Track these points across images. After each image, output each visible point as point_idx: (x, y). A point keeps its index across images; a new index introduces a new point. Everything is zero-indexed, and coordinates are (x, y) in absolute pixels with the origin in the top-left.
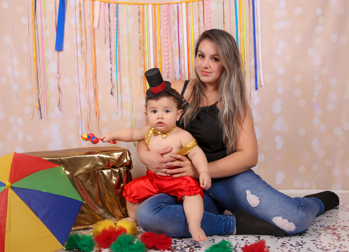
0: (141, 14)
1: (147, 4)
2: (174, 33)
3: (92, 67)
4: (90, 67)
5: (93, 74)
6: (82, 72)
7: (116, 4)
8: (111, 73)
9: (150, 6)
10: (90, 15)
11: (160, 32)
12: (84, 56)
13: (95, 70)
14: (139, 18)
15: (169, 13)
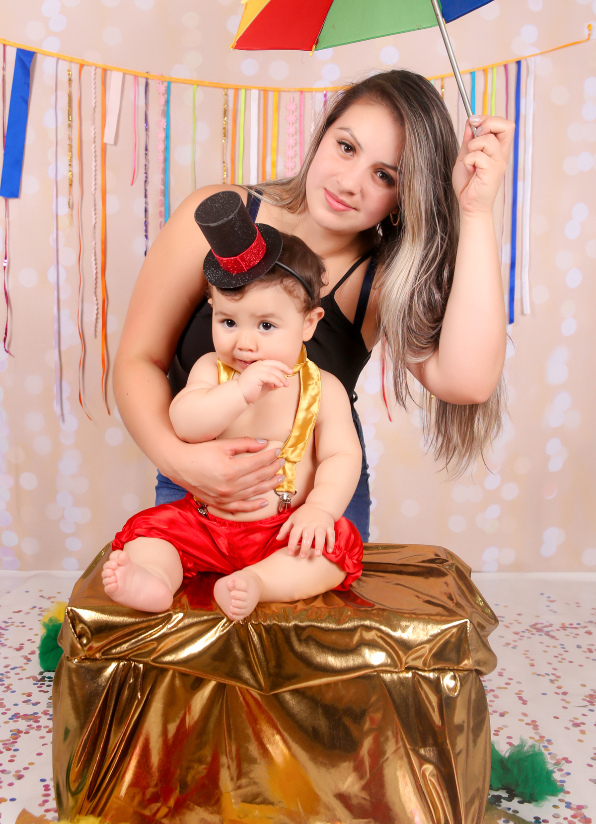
0: (230, 114)
1: (246, 90)
3: (96, 244)
4: (92, 245)
5: (96, 264)
6: (68, 257)
7: (166, 84)
9: (255, 94)
10: (95, 107)
12: (75, 212)
14: (224, 122)
15: (301, 116)
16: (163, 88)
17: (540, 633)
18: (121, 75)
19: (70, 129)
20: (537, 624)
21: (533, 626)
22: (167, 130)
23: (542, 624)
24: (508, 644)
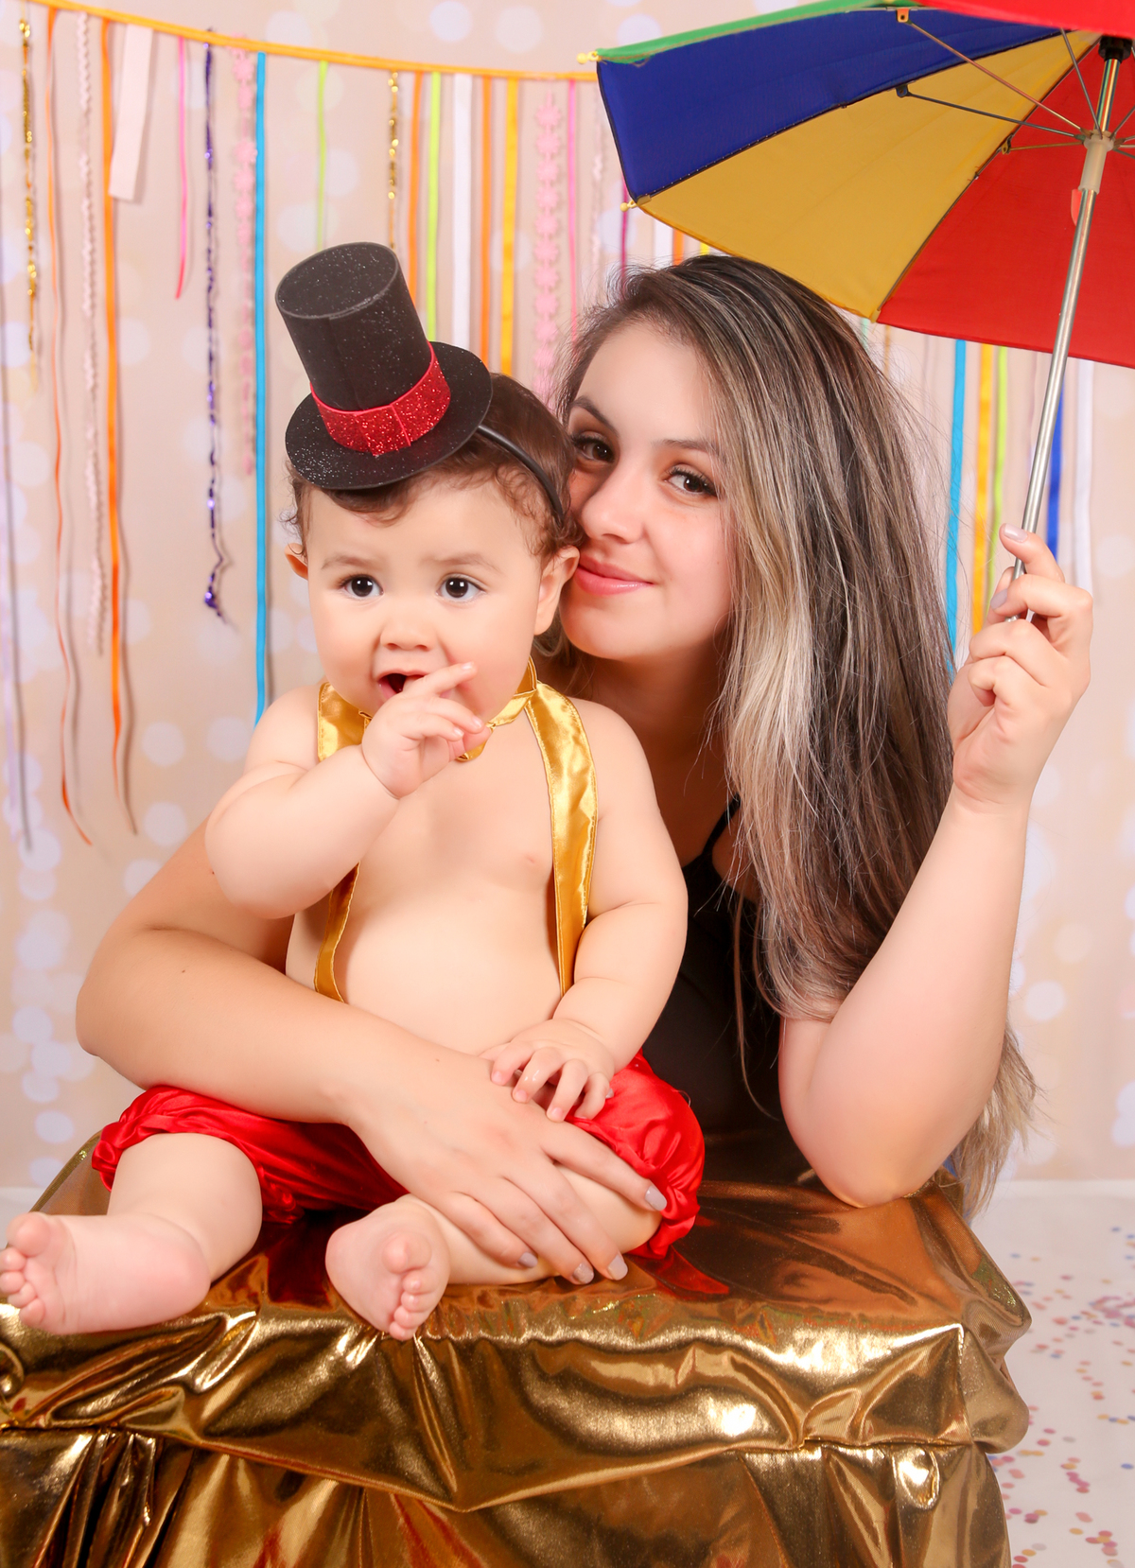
0: (406, 131)
1: (443, 74)
2: (596, 259)
3: (96, 435)
4: (85, 437)
5: (98, 482)
6: (32, 462)
7: (253, 59)
8: (213, 482)
9: (463, 84)
10: (88, 111)
11: (510, 252)
12: (45, 362)
13: (115, 455)
14: (393, 151)
15: (571, 138)
16: (247, 68)
17: (1115, 1321)
18: (146, 35)
19: (30, 161)
20: (1105, 1299)
21: (1099, 1303)
22: (259, 168)
23: (1117, 1298)
24: (1042, 1347)
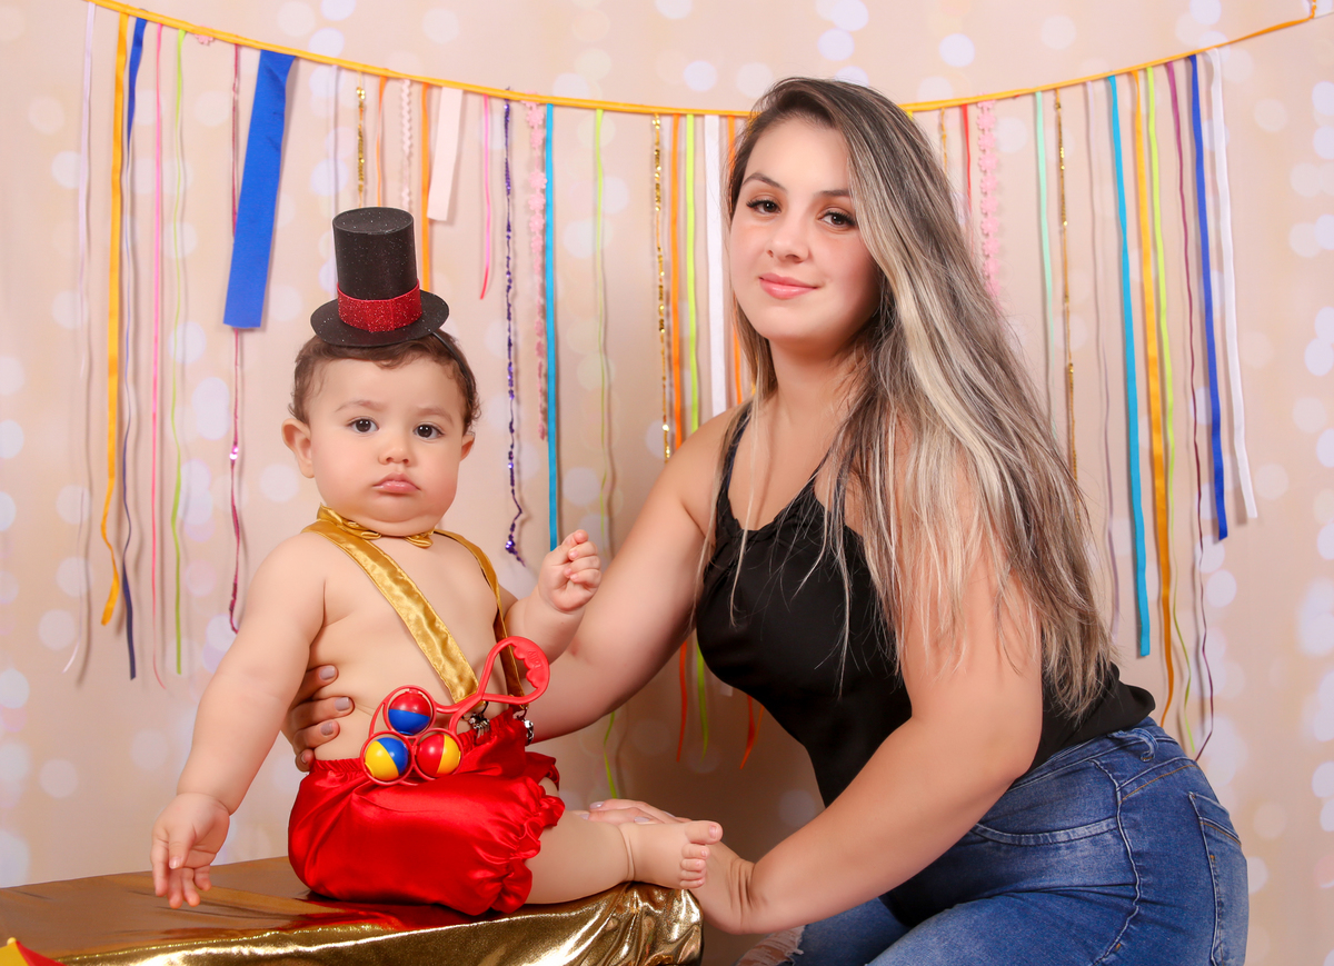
0: (667, 159)
1: (696, 115)
7: (543, 109)
8: (512, 447)
9: (712, 123)
10: (411, 154)
14: (657, 175)
16: (538, 117)
18: (458, 94)
19: (363, 194)
22: (547, 191)
